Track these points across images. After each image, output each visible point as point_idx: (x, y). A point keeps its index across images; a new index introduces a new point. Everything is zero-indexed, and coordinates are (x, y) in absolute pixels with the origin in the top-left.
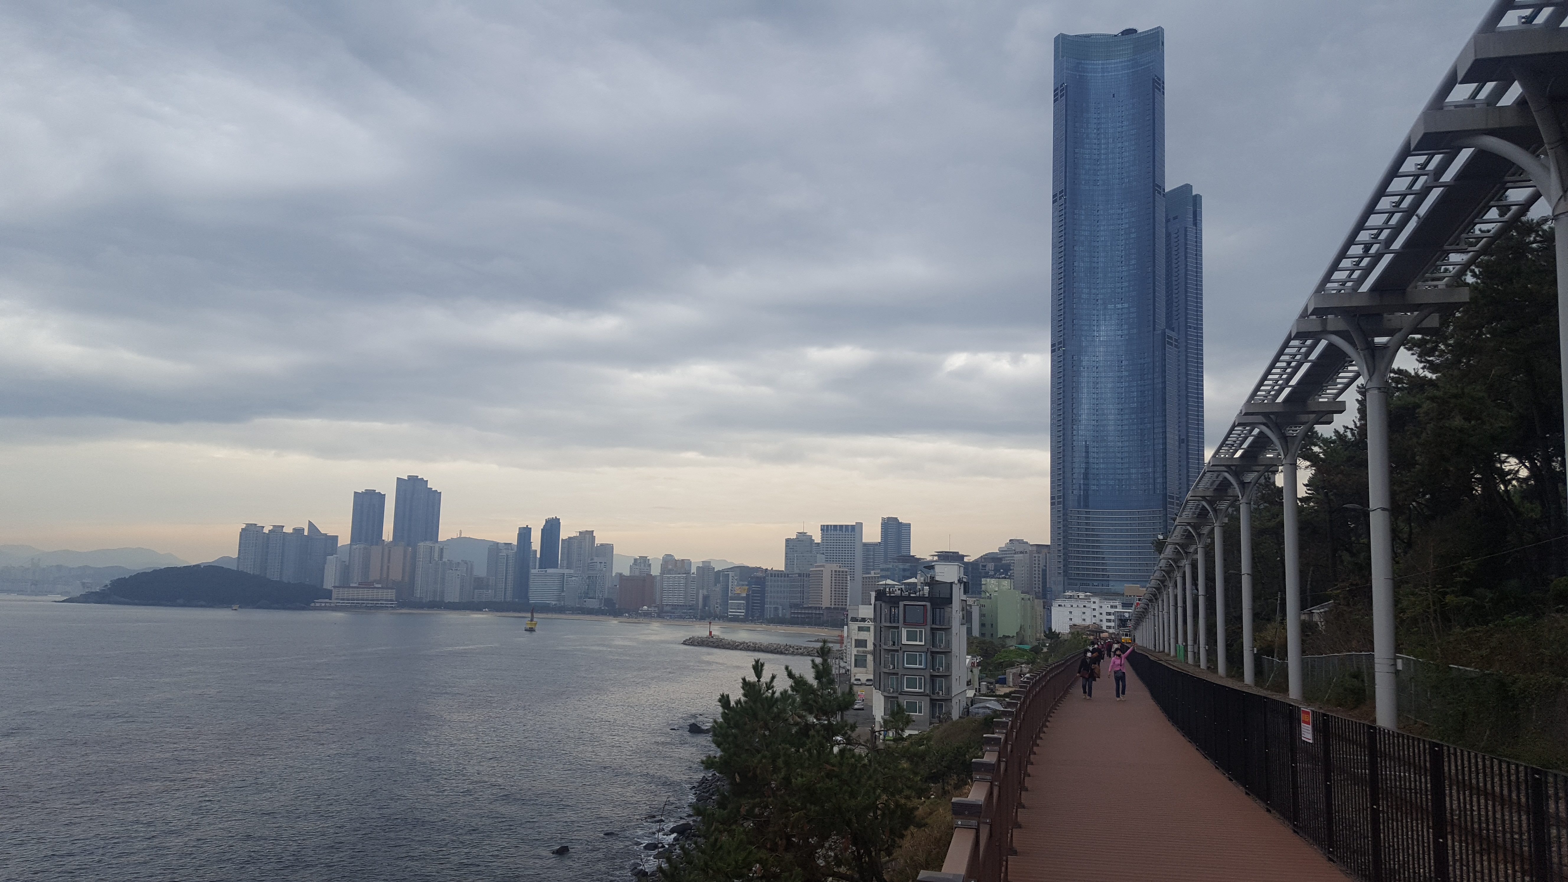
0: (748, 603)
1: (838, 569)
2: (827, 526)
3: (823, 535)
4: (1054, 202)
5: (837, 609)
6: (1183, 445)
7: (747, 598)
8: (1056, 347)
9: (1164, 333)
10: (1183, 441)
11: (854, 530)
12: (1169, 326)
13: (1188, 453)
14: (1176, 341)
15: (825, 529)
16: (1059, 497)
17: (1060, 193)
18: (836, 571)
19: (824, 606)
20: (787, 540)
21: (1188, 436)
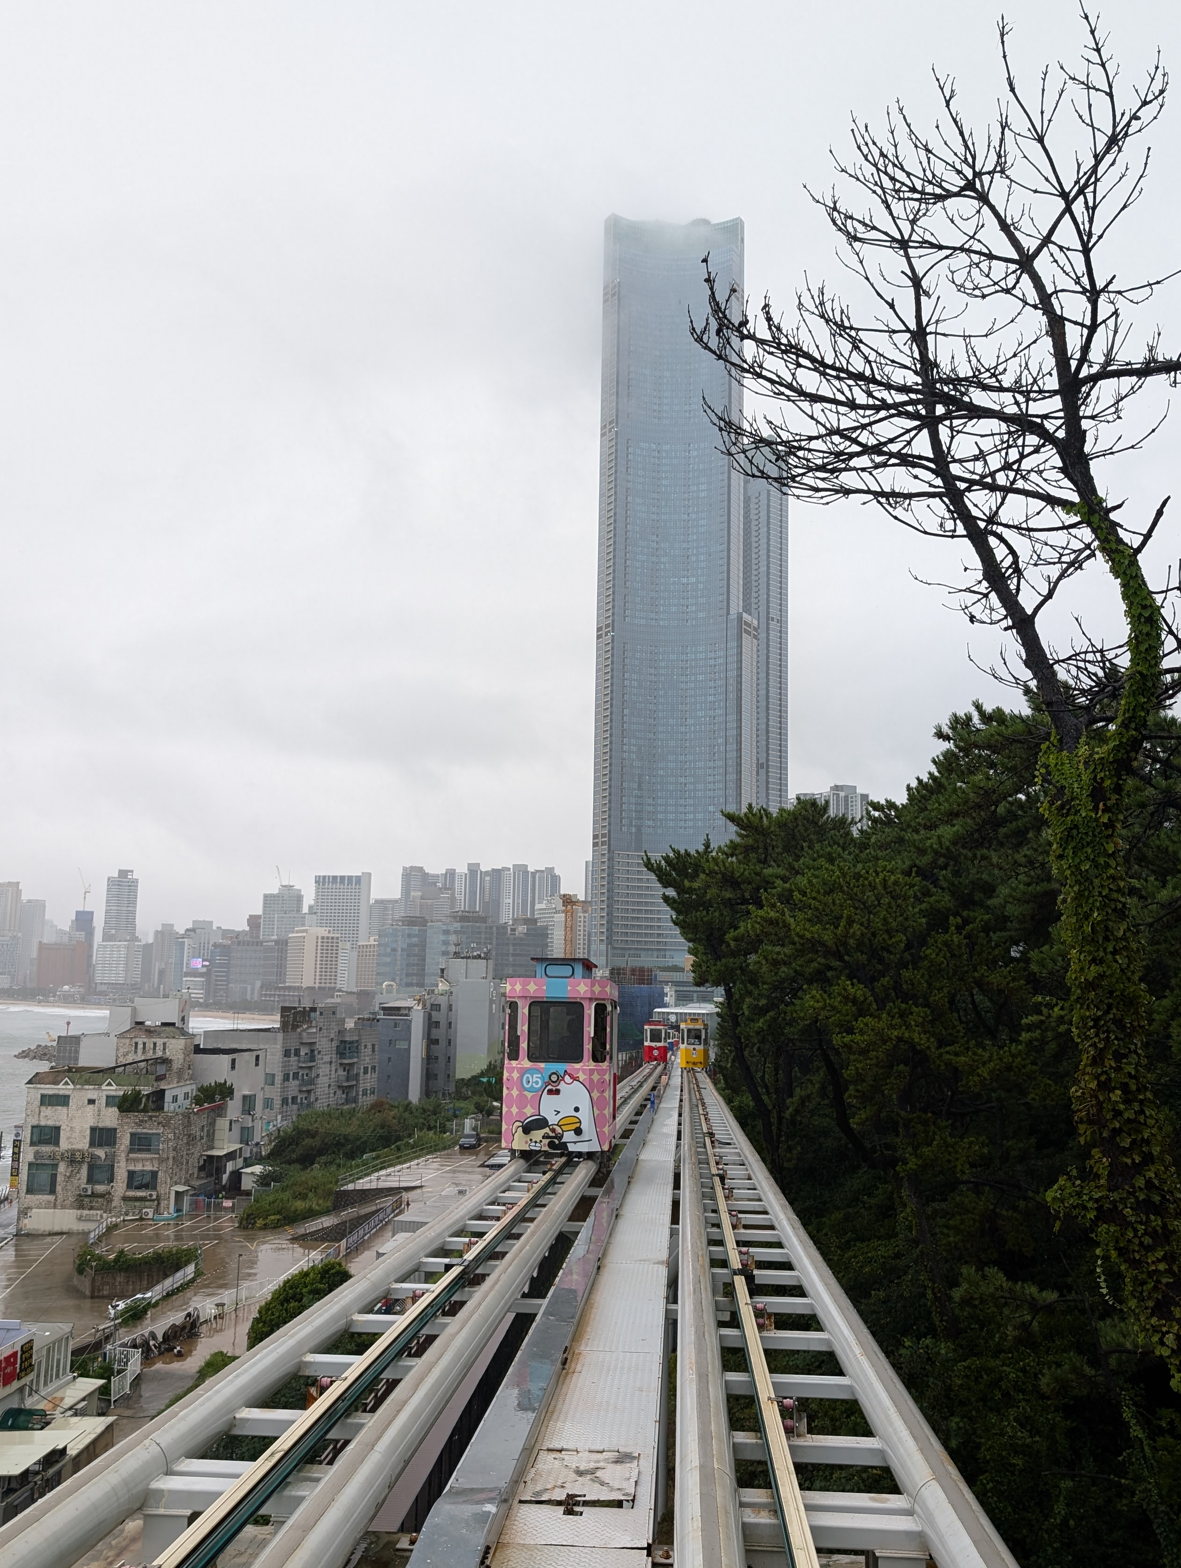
0: (208, 981)
1: (326, 934)
2: (324, 877)
3: (317, 888)
4: (602, 435)
5: (324, 988)
6: (763, 772)
7: (207, 974)
8: (603, 632)
9: (740, 618)
10: (762, 766)
11: (357, 883)
12: (747, 609)
13: (768, 783)
14: (755, 629)
15: (321, 881)
16: (603, 836)
17: (610, 423)
18: (323, 938)
19: (304, 986)
20: (266, 896)
21: (768, 760)
